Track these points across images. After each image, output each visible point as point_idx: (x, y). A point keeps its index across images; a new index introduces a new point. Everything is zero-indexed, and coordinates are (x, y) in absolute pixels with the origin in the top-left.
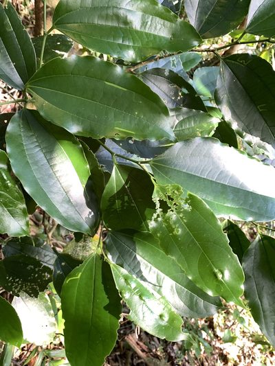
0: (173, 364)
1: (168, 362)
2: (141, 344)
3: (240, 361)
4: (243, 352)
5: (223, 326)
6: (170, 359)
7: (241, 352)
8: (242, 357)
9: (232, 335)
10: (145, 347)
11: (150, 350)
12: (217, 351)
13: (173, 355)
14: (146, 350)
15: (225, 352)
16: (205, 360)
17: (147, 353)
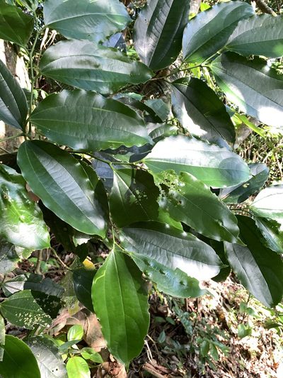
0: (198, 376)
1: (192, 376)
2: (160, 367)
3: (262, 351)
4: (263, 341)
5: (237, 323)
6: (194, 372)
7: (260, 342)
8: (263, 347)
9: (246, 328)
10: (164, 369)
11: (170, 371)
12: (237, 349)
13: (195, 367)
14: (166, 372)
15: (245, 348)
16: (228, 362)
17: (168, 374)
